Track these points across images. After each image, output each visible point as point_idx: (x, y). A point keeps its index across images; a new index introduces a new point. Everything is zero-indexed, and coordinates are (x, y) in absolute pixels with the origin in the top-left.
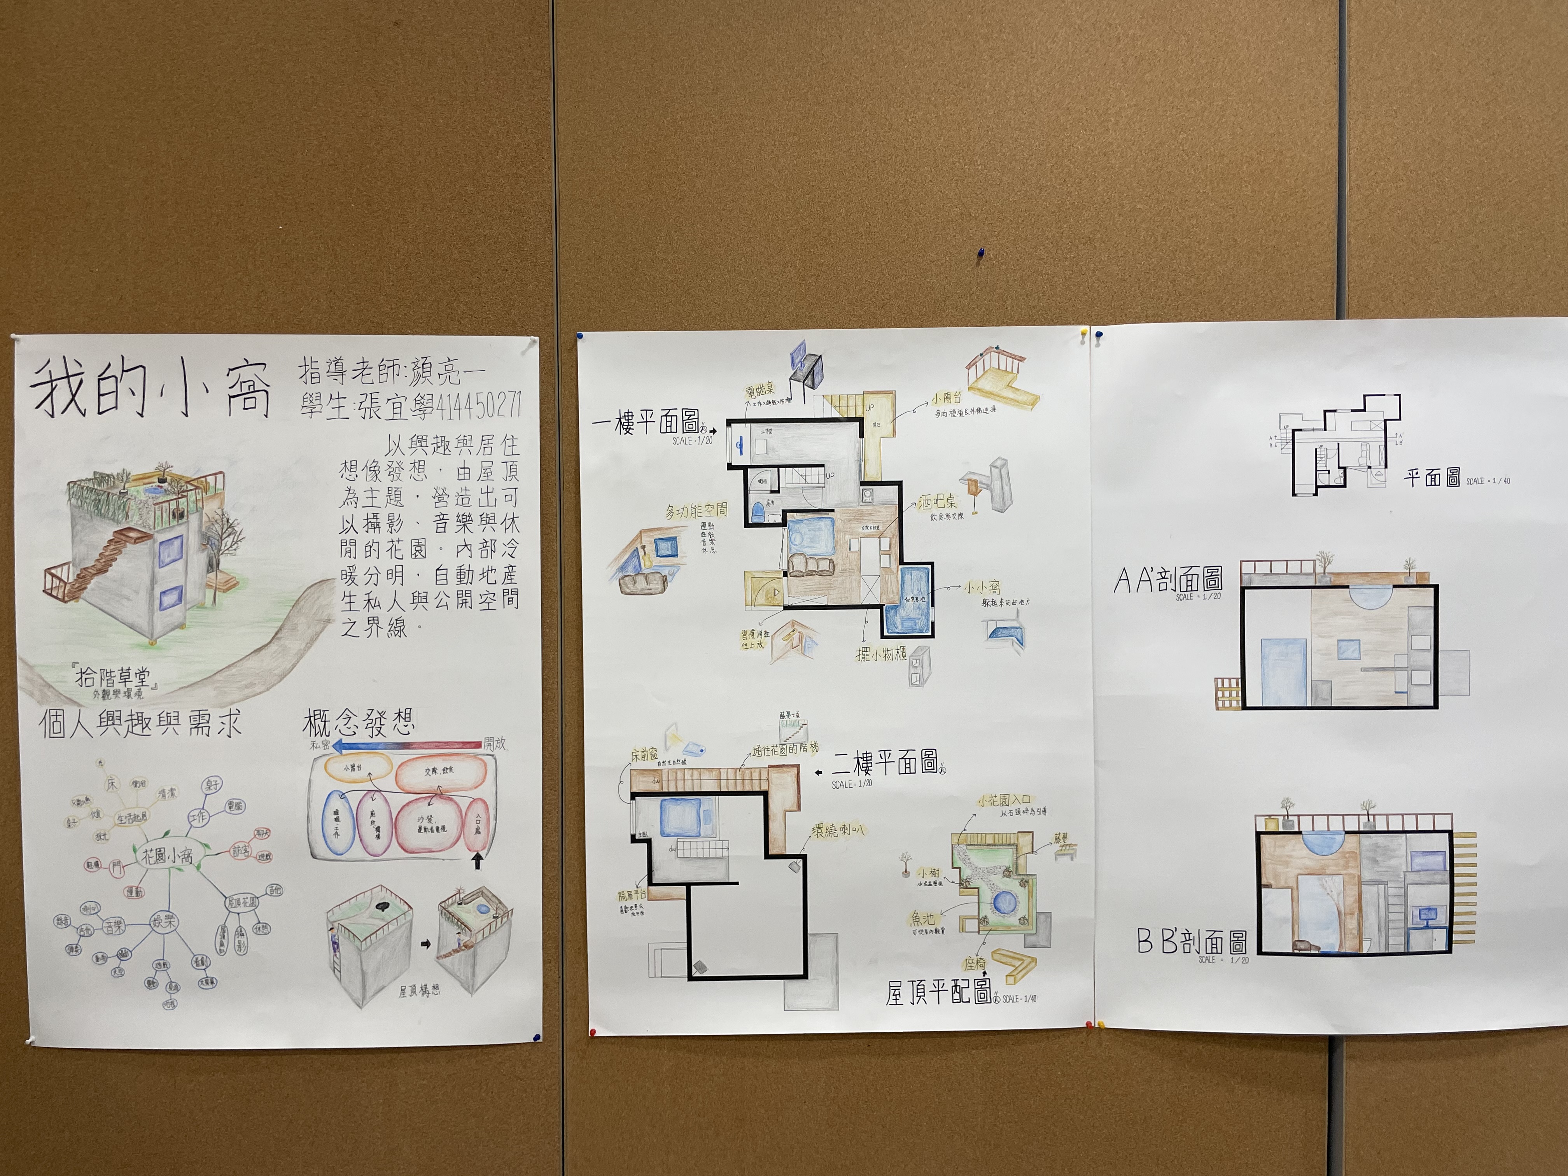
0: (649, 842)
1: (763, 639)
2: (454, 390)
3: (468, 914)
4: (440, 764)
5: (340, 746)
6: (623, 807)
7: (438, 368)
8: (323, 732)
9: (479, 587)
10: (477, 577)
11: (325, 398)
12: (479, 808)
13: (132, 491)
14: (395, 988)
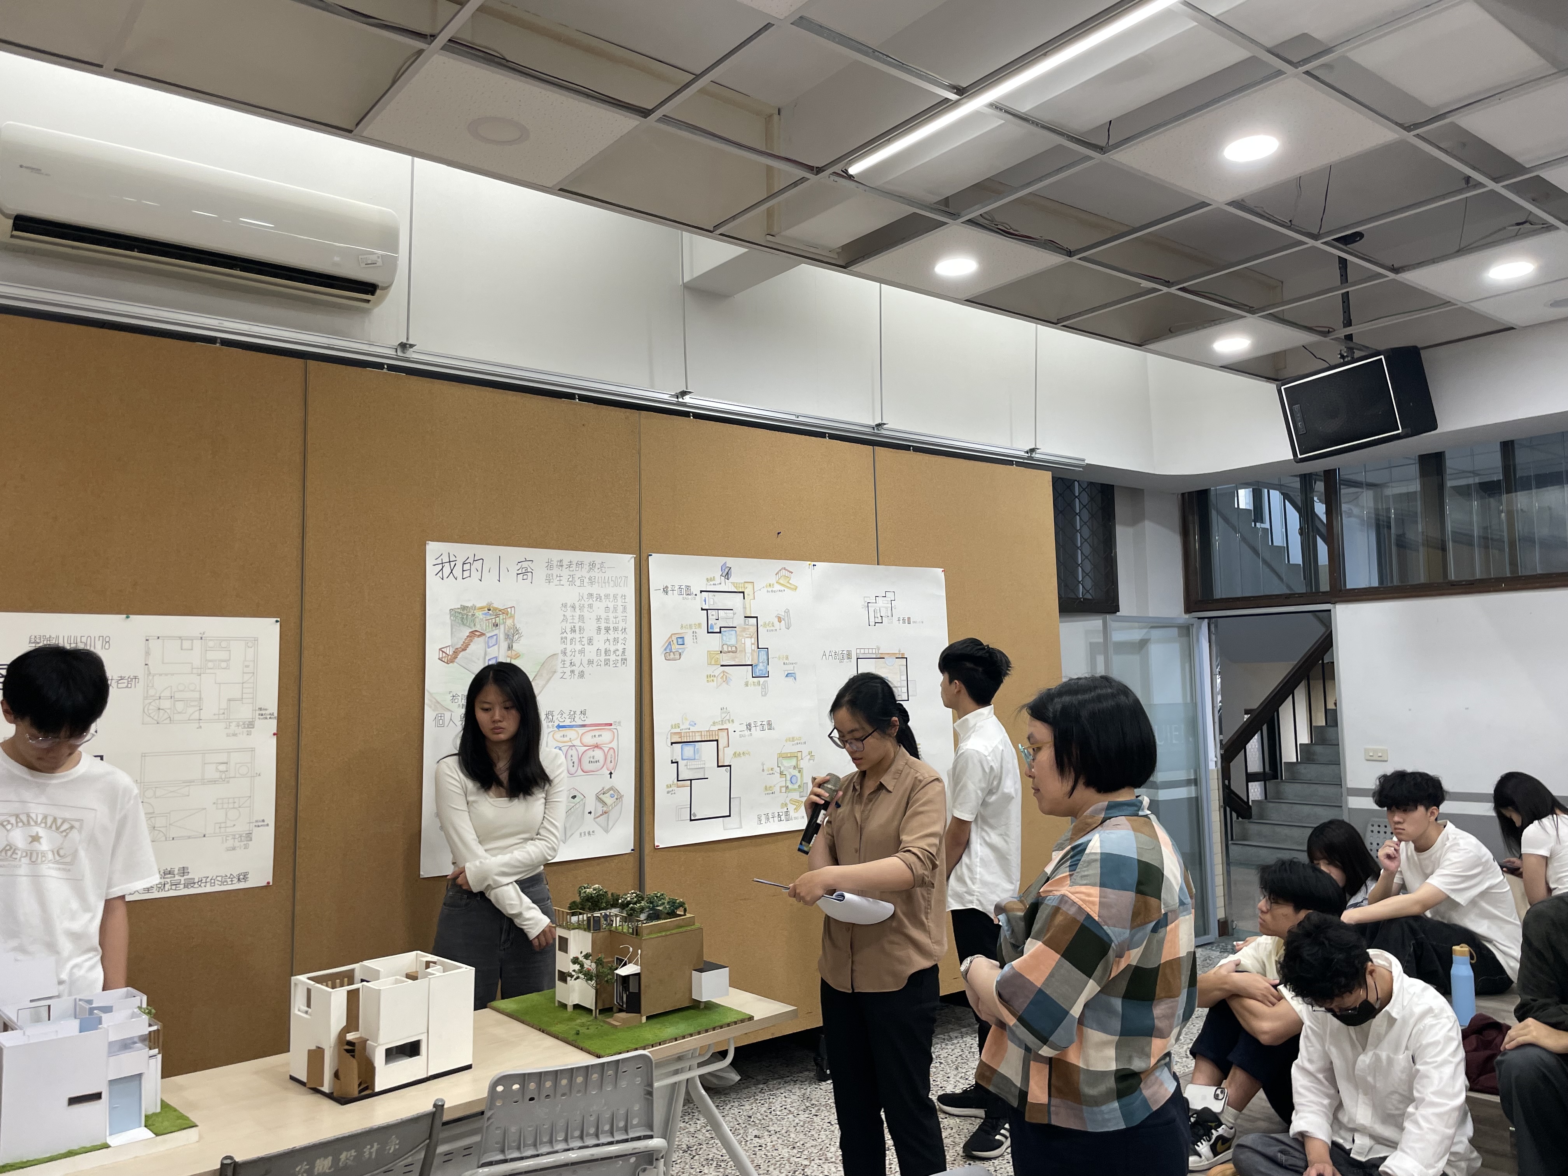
0: (677, 762)
1: (715, 679)
2: (603, 575)
3: (606, 798)
4: (597, 733)
5: (559, 727)
6: (669, 748)
7: (598, 566)
8: (552, 721)
9: (613, 657)
10: (612, 653)
11: (555, 576)
12: (612, 751)
13: (477, 614)
14: (578, 833)
